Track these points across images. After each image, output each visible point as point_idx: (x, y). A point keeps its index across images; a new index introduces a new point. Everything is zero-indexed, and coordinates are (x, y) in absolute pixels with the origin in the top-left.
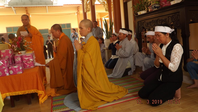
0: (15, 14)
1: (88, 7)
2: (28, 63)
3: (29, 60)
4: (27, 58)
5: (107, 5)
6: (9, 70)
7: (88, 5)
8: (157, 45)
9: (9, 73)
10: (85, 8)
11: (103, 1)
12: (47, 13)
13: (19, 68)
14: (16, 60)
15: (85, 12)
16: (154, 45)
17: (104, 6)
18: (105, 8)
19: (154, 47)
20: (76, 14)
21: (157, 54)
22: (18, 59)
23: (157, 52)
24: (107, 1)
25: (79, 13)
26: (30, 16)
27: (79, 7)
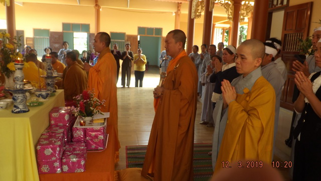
0: (78, 4)
1: (198, 10)
2: (93, 142)
3: (96, 137)
4: (93, 134)
5: (231, 10)
6: (62, 164)
7: (198, 7)
8: (304, 75)
9: (62, 169)
10: (193, 11)
11: (227, 1)
12: (128, 8)
13: (79, 162)
14: (75, 135)
15: (192, 17)
16: (299, 74)
17: (228, 10)
18: (228, 15)
19: (299, 79)
20: (174, 14)
21: (302, 91)
22: (79, 134)
23: (302, 87)
24: (233, 2)
25: (179, 13)
26: (101, 10)
27: (181, 3)
